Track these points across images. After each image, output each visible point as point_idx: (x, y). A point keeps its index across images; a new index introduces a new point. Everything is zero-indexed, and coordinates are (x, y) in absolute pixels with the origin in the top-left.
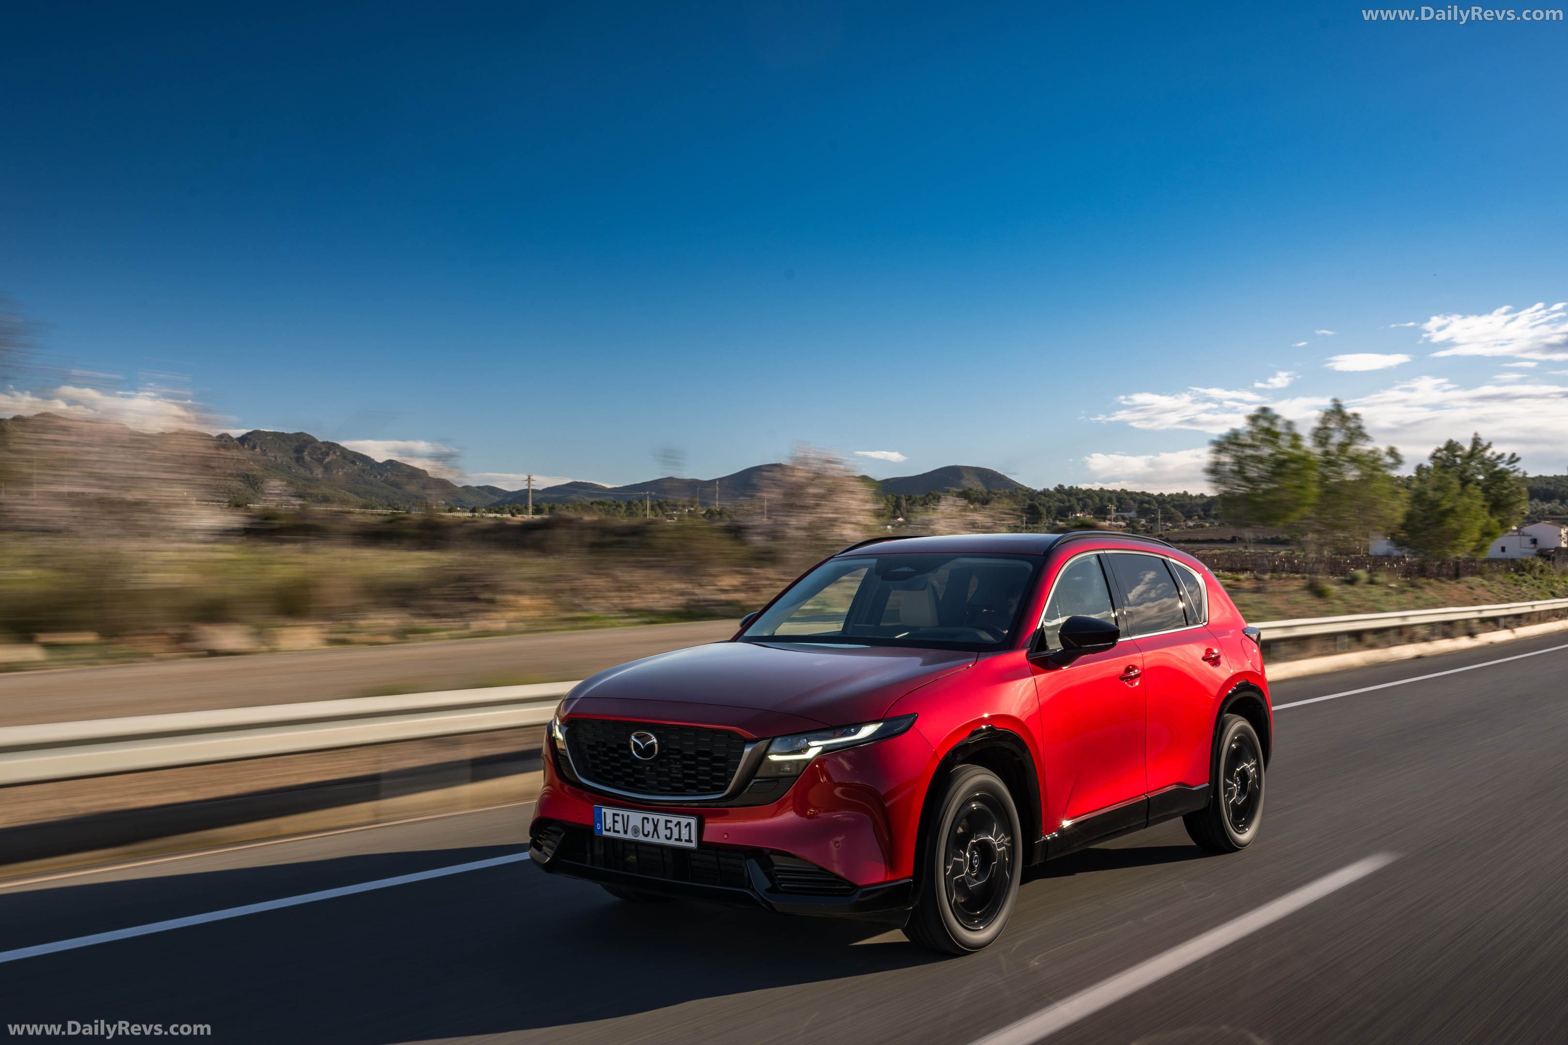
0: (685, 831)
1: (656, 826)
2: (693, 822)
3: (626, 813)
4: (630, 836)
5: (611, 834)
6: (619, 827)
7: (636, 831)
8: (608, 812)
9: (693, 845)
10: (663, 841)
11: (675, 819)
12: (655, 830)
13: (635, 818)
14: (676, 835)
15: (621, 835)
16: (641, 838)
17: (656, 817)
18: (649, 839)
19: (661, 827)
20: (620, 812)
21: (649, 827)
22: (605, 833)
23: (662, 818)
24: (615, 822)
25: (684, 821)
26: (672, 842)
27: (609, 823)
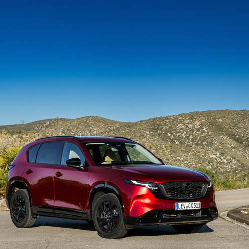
0: (198, 205)
2: (200, 202)
3: (184, 203)
4: (185, 209)
5: (181, 209)
6: (183, 207)
7: (187, 207)
8: (180, 204)
9: (200, 208)
10: (194, 208)
11: (196, 203)
13: (187, 204)
14: (196, 206)
15: (184, 209)
16: (188, 208)
17: (192, 203)
18: (190, 208)
19: (193, 205)
20: (183, 203)
21: (190, 205)
22: (179, 209)
23: (193, 203)
25: (198, 203)
26: (196, 208)
27: (180, 206)
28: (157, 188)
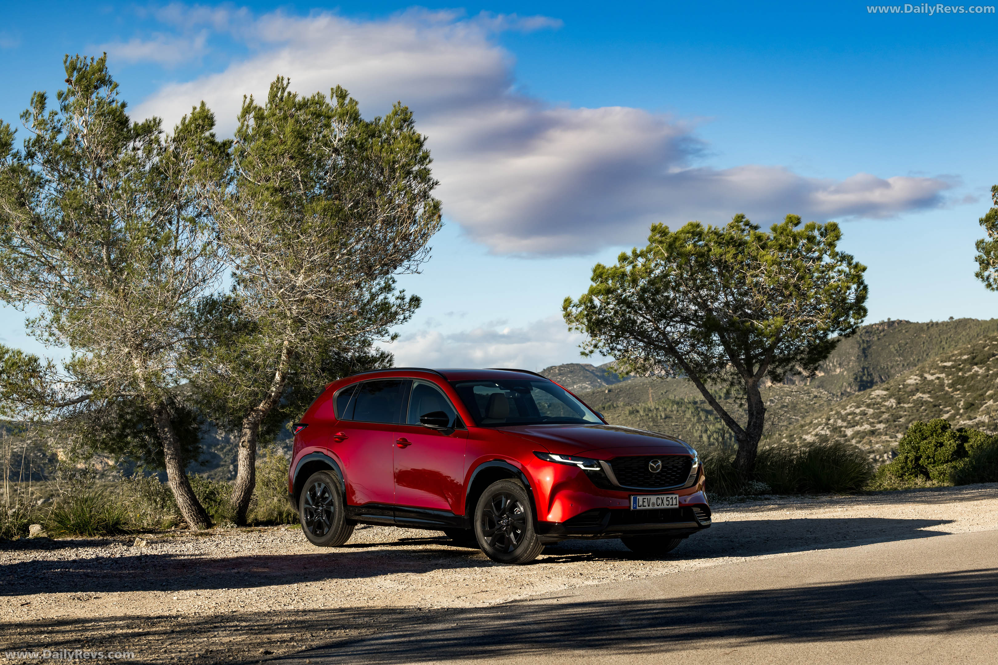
0: (674, 501)
1: (662, 501)
2: (677, 496)
3: (649, 497)
4: (651, 507)
5: (642, 508)
6: (646, 504)
7: (653, 504)
8: (640, 498)
9: (677, 506)
10: (666, 507)
11: (670, 496)
12: (662, 502)
13: (653, 498)
14: (671, 503)
15: (647, 507)
16: (656, 507)
17: (662, 496)
18: (660, 507)
19: (665, 501)
20: (646, 497)
21: (660, 502)
22: (638, 508)
23: (665, 497)
24: (643, 502)
25: (674, 496)
26: (670, 506)
27: (641, 503)
28: (598, 469)
